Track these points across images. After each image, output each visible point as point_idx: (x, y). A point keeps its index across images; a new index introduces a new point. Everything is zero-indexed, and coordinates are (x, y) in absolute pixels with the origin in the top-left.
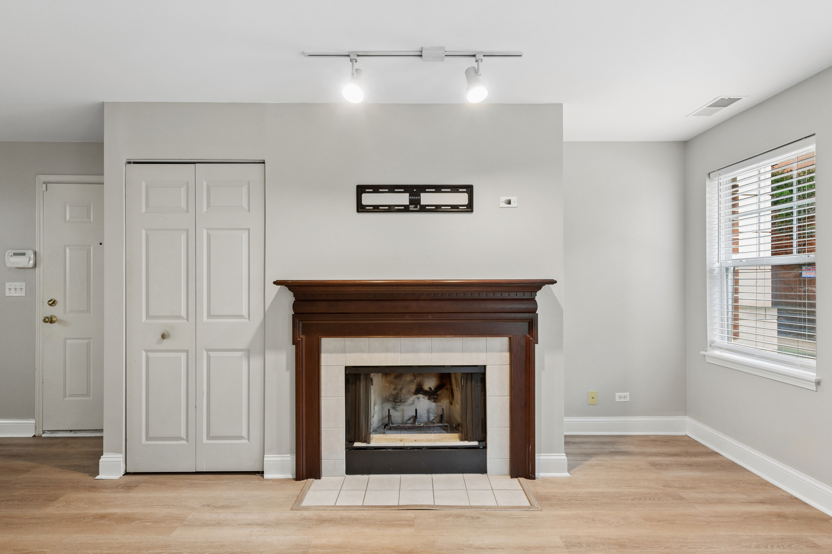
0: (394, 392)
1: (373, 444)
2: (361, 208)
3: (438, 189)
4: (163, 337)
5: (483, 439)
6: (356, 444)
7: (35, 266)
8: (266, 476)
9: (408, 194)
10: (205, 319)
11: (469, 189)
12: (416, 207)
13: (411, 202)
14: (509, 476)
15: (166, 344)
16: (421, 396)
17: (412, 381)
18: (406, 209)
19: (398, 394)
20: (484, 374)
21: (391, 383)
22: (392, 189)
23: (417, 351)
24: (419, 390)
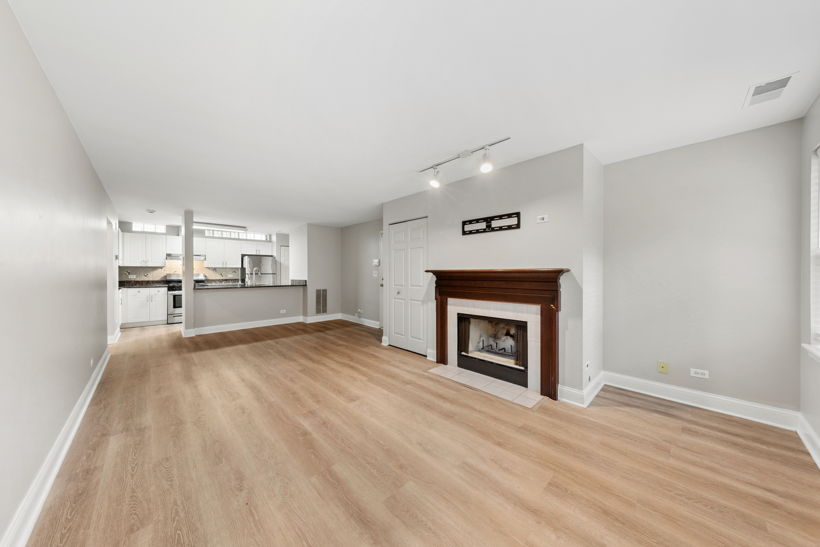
0: (494, 333)
1: (469, 355)
2: (464, 233)
3: (501, 217)
4: (398, 293)
5: (526, 368)
6: (463, 353)
7: (379, 265)
8: (428, 358)
9: (485, 223)
10: (410, 287)
11: (518, 215)
12: (489, 229)
13: (487, 226)
14: (540, 394)
15: (399, 296)
16: (509, 337)
17: (504, 328)
18: (484, 231)
19: (496, 334)
20: (526, 327)
21: (493, 327)
22: (477, 221)
23: (489, 309)
24: (508, 334)
